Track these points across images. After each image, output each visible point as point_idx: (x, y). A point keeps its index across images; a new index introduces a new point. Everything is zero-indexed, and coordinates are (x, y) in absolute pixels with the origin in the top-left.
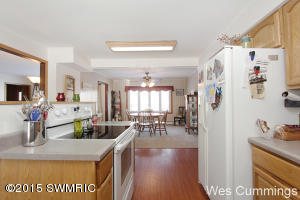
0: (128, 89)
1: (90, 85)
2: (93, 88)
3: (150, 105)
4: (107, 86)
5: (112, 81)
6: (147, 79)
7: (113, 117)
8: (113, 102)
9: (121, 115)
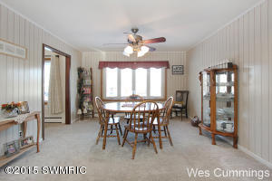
0: (103, 65)
7: (80, 106)
8: (80, 84)
9: (92, 102)
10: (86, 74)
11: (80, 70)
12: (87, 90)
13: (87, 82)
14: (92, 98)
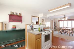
0: (59, 21)
1: (48, 21)
2: (49, 21)
3: (67, 26)
4: (53, 21)
5: (54, 19)
6: (65, 17)
7: (55, 28)
8: (55, 24)
9: (57, 28)
10: (56, 23)
11: (55, 22)
12: (56, 26)
13: (56, 24)
14: (57, 27)
